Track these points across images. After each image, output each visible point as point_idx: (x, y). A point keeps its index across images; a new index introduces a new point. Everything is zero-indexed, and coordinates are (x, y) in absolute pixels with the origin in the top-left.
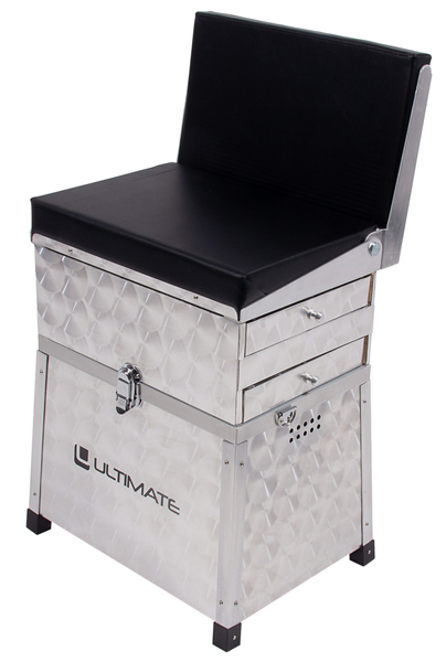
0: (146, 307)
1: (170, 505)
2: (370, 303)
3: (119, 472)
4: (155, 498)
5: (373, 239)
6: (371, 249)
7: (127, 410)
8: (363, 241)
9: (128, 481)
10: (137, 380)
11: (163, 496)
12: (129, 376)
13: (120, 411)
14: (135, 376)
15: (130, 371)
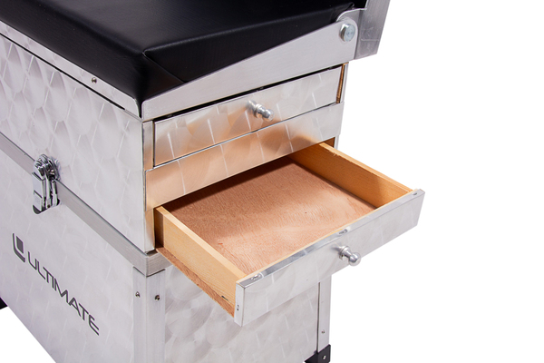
0: (50, 88)
1: (90, 321)
2: (338, 100)
3: (48, 273)
4: (77, 309)
5: (347, 20)
6: (342, 34)
7: (44, 209)
8: (333, 21)
9: (55, 284)
10: (51, 177)
11: (84, 310)
12: (42, 171)
13: (37, 211)
14: (50, 172)
15: (44, 165)
